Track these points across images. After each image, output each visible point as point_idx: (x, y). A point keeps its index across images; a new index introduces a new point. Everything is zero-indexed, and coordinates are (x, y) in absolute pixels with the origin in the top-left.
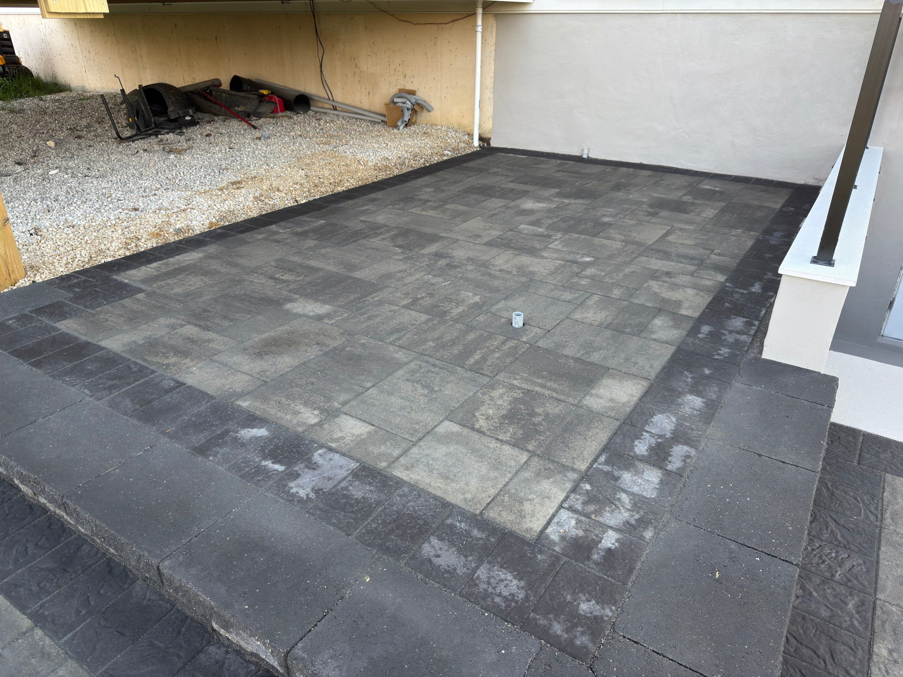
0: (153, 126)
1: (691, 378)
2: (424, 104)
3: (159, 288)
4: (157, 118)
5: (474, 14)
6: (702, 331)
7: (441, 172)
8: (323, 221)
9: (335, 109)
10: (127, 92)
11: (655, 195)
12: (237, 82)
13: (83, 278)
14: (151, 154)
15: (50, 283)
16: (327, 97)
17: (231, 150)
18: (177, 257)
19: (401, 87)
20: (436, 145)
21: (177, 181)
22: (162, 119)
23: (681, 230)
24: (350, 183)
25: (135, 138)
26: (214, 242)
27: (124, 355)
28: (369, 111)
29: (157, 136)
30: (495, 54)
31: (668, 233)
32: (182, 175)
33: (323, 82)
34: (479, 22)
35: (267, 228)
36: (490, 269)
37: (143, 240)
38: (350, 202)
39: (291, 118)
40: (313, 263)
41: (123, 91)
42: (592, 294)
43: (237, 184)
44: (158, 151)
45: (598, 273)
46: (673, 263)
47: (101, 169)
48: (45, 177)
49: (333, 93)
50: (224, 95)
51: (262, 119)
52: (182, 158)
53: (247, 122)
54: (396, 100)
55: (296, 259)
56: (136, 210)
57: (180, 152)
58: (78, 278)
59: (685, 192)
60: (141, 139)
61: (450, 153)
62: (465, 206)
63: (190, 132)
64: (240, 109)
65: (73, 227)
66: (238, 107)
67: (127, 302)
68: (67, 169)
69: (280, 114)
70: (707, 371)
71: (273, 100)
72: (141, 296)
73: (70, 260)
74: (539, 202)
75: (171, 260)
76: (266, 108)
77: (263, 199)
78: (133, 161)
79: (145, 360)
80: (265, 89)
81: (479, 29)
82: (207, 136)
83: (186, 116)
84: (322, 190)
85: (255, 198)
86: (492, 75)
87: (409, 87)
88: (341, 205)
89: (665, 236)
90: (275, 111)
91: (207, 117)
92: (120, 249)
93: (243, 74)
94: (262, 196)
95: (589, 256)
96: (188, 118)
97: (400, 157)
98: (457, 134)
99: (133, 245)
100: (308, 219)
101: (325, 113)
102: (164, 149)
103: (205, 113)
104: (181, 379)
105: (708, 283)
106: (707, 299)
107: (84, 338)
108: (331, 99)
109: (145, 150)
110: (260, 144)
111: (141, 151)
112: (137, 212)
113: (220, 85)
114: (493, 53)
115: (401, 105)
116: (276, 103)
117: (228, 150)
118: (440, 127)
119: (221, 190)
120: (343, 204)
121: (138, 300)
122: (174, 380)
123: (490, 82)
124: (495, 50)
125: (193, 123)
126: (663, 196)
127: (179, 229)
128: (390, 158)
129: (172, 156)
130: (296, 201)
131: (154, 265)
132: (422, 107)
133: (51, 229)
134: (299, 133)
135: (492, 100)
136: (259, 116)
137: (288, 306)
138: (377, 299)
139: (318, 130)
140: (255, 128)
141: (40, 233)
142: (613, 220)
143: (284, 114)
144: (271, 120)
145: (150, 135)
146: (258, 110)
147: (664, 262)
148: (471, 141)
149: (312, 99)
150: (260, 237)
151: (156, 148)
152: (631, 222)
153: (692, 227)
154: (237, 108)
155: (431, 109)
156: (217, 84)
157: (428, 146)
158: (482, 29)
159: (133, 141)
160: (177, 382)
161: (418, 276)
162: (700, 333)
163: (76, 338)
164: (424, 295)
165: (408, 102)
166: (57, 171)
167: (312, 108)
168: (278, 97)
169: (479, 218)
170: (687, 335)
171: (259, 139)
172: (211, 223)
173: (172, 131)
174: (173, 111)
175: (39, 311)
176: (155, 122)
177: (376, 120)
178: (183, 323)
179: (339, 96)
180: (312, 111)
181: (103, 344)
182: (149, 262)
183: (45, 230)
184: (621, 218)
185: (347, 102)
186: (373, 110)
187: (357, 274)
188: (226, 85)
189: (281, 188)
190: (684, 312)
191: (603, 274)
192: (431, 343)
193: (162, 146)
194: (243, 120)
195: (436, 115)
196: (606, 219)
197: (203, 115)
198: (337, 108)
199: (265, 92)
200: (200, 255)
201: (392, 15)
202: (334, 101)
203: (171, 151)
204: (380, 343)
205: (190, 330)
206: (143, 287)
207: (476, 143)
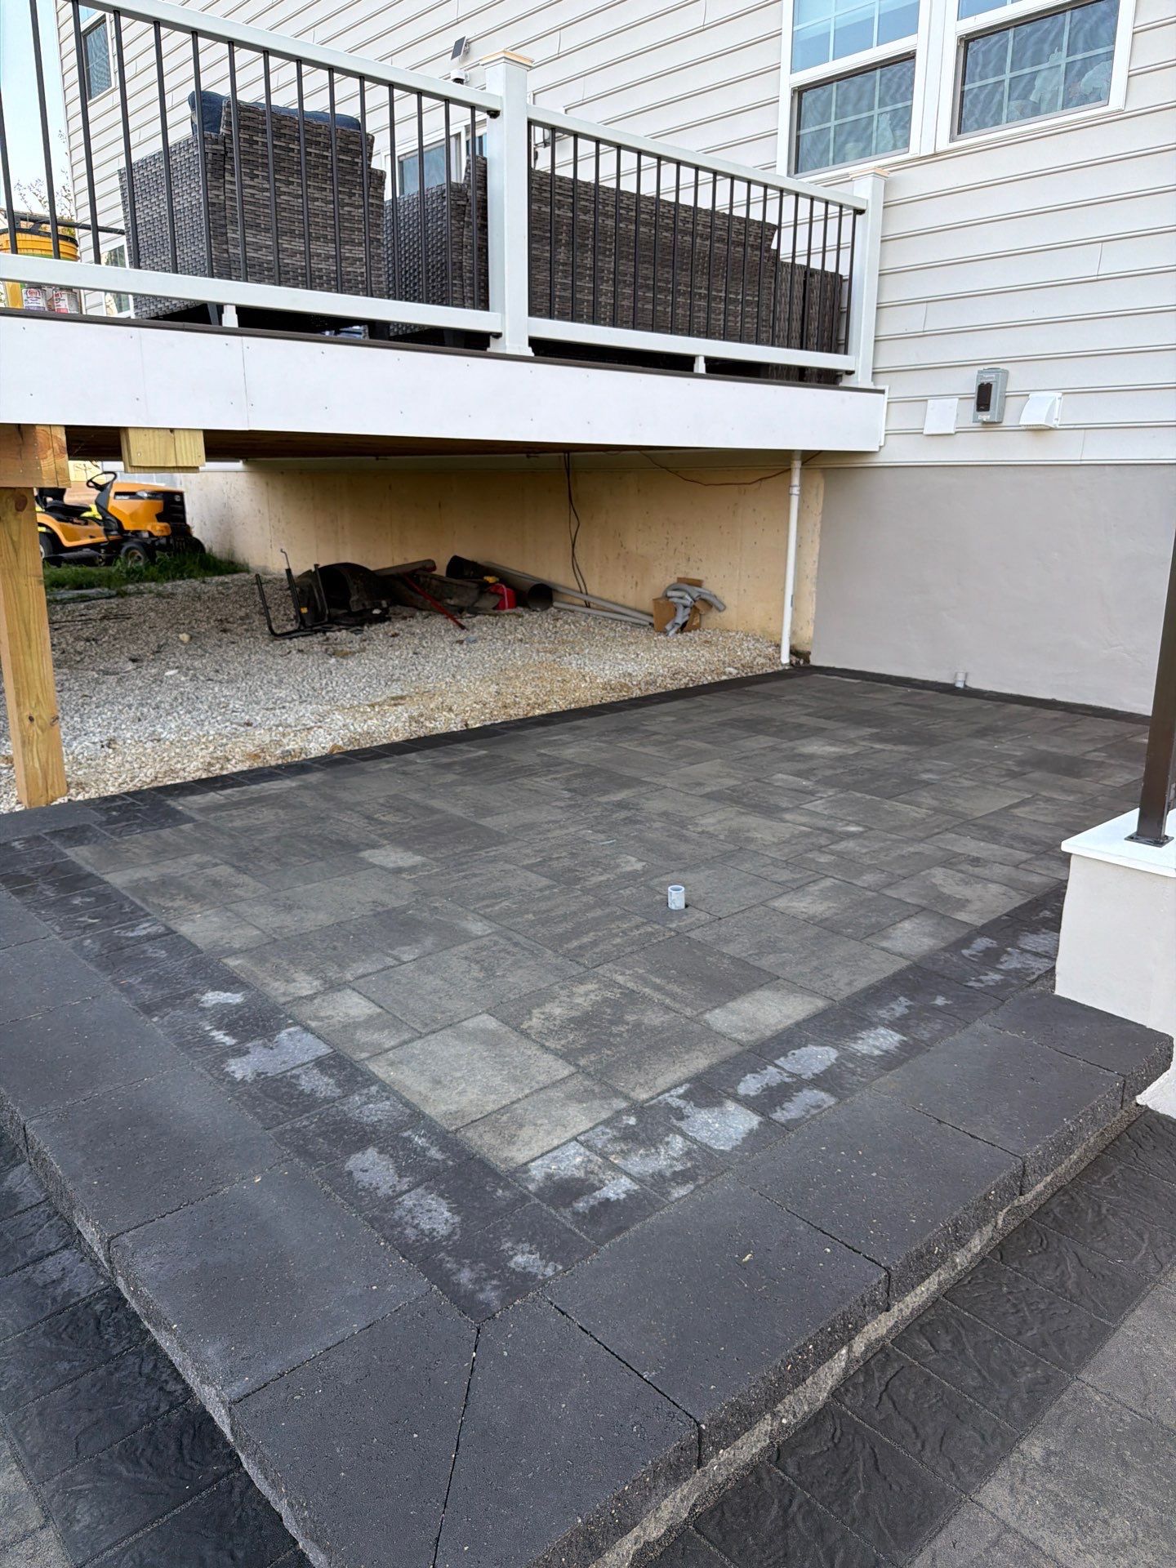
0: (326, 620)
1: (906, 1007)
2: (712, 600)
3: (216, 820)
4: (333, 611)
5: (789, 470)
6: (974, 946)
7: (703, 696)
8: (485, 752)
9: (588, 606)
10: (296, 572)
11: (1043, 747)
12: (458, 566)
13: (130, 800)
14: (306, 656)
15: (89, 803)
16: (578, 588)
17: (415, 656)
18: (264, 784)
19: (681, 576)
20: (716, 659)
21: (324, 693)
22: (341, 612)
23: (1048, 800)
24: (557, 705)
25: (293, 635)
26: (322, 770)
27: (124, 892)
28: (635, 610)
29: (324, 632)
30: (822, 527)
31: (1023, 803)
32: (334, 683)
33: (575, 567)
34: (796, 481)
35: (403, 756)
36: (687, 829)
37: (234, 761)
38: (540, 730)
39: (520, 616)
40: (436, 803)
41: (289, 571)
42: (827, 876)
43: (397, 700)
44: (317, 653)
45: (857, 848)
46: (995, 847)
47: (232, 672)
48: (158, 679)
49: (586, 582)
50: (434, 582)
51: (478, 617)
52: (345, 663)
53: (454, 620)
54: (670, 594)
55: (416, 797)
56: (249, 724)
57: (345, 655)
58: (125, 799)
59: (1099, 746)
60: (302, 636)
61: (734, 672)
62: (709, 743)
63: (369, 630)
64: (452, 602)
65: (159, 740)
66: (451, 598)
67: (166, 833)
68: (188, 669)
69: (508, 611)
70: (940, 1001)
71: (500, 591)
72: (187, 827)
73: (128, 780)
74: (831, 745)
75: (253, 787)
76: (488, 602)
77: (422, 719)
78: (278, 664)
79: (144, 900)
80: (491, 575)
81: (796, 490)
82: (393, 636)
83: (376, 608)
84: (512, 712)
85: (411, 718)
86: (816, 558)
87: (694, 575)
88: (526, 732)
89: (1012, 807)
90: (499, 607)
91: (406, 611)
92: (198, 770)
93: (468, 554)
94: (422, 716)
95: (858, 824)
96: (376, 612)
97: (651, 674)
98: (757, 645)
99: (218, 766)
100: (467, 748)
101: (572, 611)
102: (327, 650)
103: (407, 606)
104: (174, 927)
105: (1036, 879)
106: (1018, 900)
107: (89, 869)
108: (584, 591)
109: (300, 651)
110: (458, 649)
111: (294, 652)
112: (249, 728)
113: (434, 568)
114: (819, 526)
115: (675, 600)
116: (503, 595)
117: (410, 655)
118: (734, 634)
119: (372, 706)
120: (527, 732)
121: (181, 831)
122: (166, 926)
123: (811, 568)
124: (822, 522)
125: (381, 619)
126: (1054, 750)
127: (287, 751)
128: (634, 674)
129: (333, 661)
130: (466, 725)
131: (229, 791)
132: (709, 605)
133: (129, 741)
134: (520, 636)
135: (814, 595)
136: (475, 612)
137: (366, 854)
138: (493, 854)
139: (549, 634)
140: (462, 627)
141: (113, 746)
142: (938, 777)
143: (513, 610)
144: (491, 618)
145: (316, 632)
146: (477, 605)
147: (982, 844)
148: (776, 656)
149: (557, 591)
150: (386, 766)
151: (317, 648)
152: (967, 783)
153: (1071, 798)
154: (448, 601)
155: (722, 608)
156: (429, 566)
157: (703, 659)
158: (800, 491)
159: (291, 639)
160: (168, 928)
161: (572, 830)
162: (968, 948)
163: (80, 868)
164: (564, 854)
165: (687, 596)
166: (176, 671)
167: (555, 604)
168: (508, 586)
169: (719, 760)
170: (944, 949)
171: (461, 642)
172: (335, 746)
173: (348, 627)
174: (355, 601)
175: (55, 834)
176: (329, 615)
177: (642, 622)
178: (219, 862)
179: (594, 588)
180: (556, 608)
181: (107, 878)
182: (223, 788)
183: (121, 743)
184: (955, 777)
185: (605, 596)
186: (641, 607)
187: (488, 822)
188: (441, 571)
189: (454, 708)
190: (962, 916)
191: (864, 851)
192: (530, 916)
193: (325, 647)
194: (450, 616)
195: (730, 616)
196: (925, 776)
197: (403, 608)
198: (591, 605)
199: (490, 579)
200: (294, 784)
201: (676, 473)
202: (587, 594)
203: (334, 654)
204: (460, 909)
205: (223, 871)
206: (197, 817)
207: (785, 658)
